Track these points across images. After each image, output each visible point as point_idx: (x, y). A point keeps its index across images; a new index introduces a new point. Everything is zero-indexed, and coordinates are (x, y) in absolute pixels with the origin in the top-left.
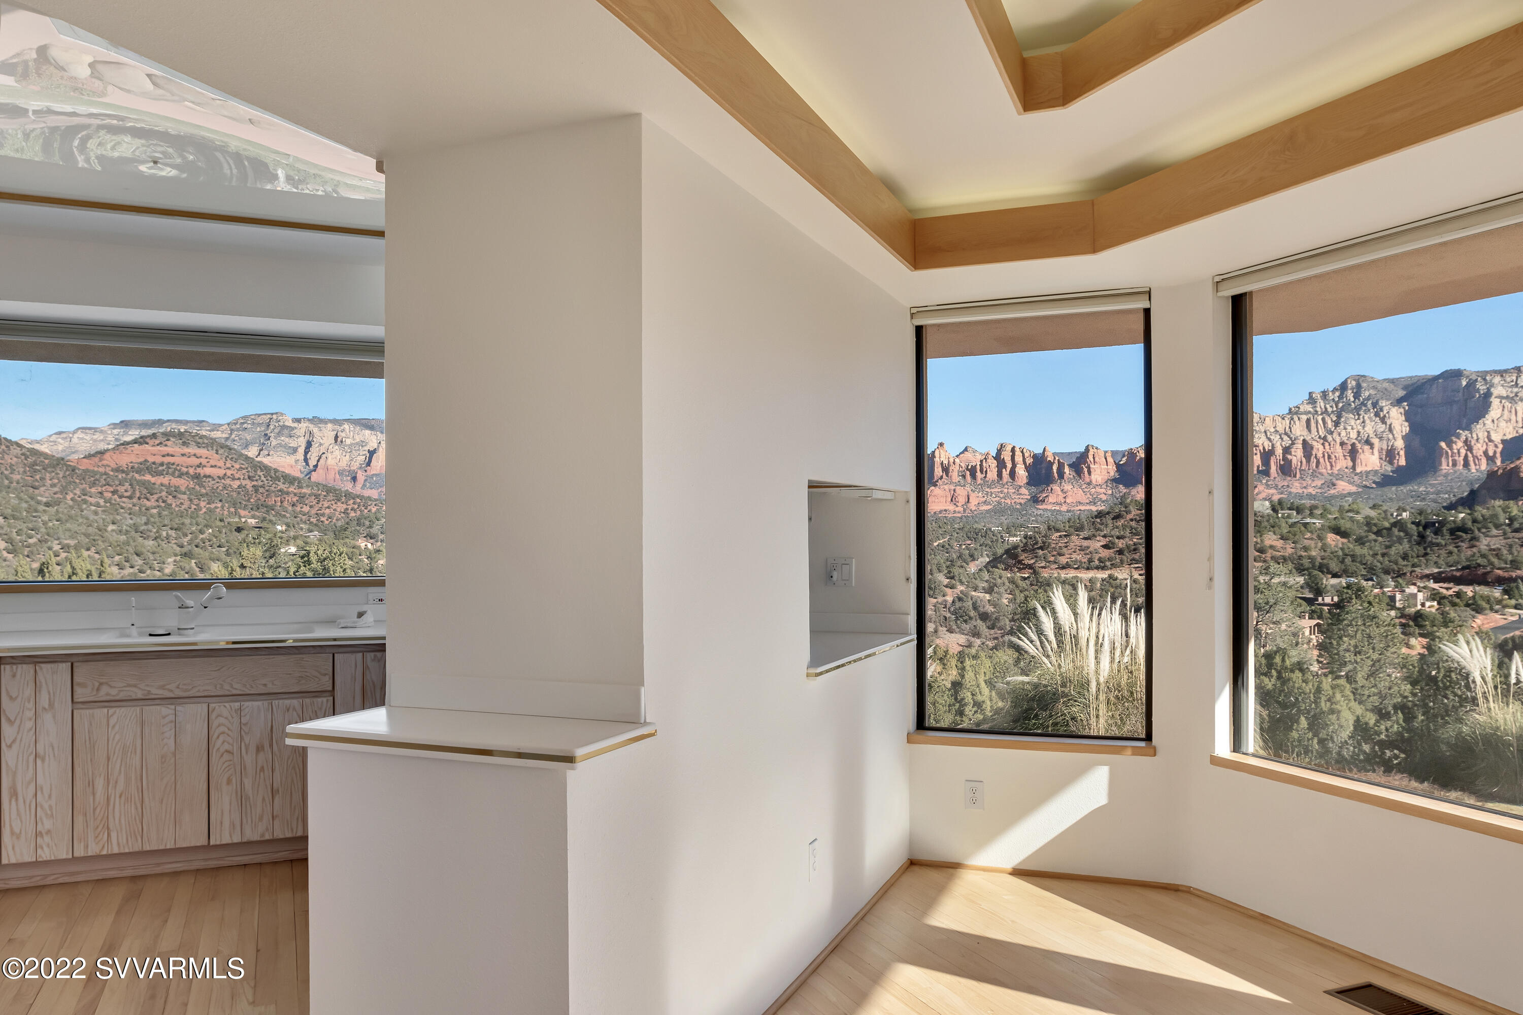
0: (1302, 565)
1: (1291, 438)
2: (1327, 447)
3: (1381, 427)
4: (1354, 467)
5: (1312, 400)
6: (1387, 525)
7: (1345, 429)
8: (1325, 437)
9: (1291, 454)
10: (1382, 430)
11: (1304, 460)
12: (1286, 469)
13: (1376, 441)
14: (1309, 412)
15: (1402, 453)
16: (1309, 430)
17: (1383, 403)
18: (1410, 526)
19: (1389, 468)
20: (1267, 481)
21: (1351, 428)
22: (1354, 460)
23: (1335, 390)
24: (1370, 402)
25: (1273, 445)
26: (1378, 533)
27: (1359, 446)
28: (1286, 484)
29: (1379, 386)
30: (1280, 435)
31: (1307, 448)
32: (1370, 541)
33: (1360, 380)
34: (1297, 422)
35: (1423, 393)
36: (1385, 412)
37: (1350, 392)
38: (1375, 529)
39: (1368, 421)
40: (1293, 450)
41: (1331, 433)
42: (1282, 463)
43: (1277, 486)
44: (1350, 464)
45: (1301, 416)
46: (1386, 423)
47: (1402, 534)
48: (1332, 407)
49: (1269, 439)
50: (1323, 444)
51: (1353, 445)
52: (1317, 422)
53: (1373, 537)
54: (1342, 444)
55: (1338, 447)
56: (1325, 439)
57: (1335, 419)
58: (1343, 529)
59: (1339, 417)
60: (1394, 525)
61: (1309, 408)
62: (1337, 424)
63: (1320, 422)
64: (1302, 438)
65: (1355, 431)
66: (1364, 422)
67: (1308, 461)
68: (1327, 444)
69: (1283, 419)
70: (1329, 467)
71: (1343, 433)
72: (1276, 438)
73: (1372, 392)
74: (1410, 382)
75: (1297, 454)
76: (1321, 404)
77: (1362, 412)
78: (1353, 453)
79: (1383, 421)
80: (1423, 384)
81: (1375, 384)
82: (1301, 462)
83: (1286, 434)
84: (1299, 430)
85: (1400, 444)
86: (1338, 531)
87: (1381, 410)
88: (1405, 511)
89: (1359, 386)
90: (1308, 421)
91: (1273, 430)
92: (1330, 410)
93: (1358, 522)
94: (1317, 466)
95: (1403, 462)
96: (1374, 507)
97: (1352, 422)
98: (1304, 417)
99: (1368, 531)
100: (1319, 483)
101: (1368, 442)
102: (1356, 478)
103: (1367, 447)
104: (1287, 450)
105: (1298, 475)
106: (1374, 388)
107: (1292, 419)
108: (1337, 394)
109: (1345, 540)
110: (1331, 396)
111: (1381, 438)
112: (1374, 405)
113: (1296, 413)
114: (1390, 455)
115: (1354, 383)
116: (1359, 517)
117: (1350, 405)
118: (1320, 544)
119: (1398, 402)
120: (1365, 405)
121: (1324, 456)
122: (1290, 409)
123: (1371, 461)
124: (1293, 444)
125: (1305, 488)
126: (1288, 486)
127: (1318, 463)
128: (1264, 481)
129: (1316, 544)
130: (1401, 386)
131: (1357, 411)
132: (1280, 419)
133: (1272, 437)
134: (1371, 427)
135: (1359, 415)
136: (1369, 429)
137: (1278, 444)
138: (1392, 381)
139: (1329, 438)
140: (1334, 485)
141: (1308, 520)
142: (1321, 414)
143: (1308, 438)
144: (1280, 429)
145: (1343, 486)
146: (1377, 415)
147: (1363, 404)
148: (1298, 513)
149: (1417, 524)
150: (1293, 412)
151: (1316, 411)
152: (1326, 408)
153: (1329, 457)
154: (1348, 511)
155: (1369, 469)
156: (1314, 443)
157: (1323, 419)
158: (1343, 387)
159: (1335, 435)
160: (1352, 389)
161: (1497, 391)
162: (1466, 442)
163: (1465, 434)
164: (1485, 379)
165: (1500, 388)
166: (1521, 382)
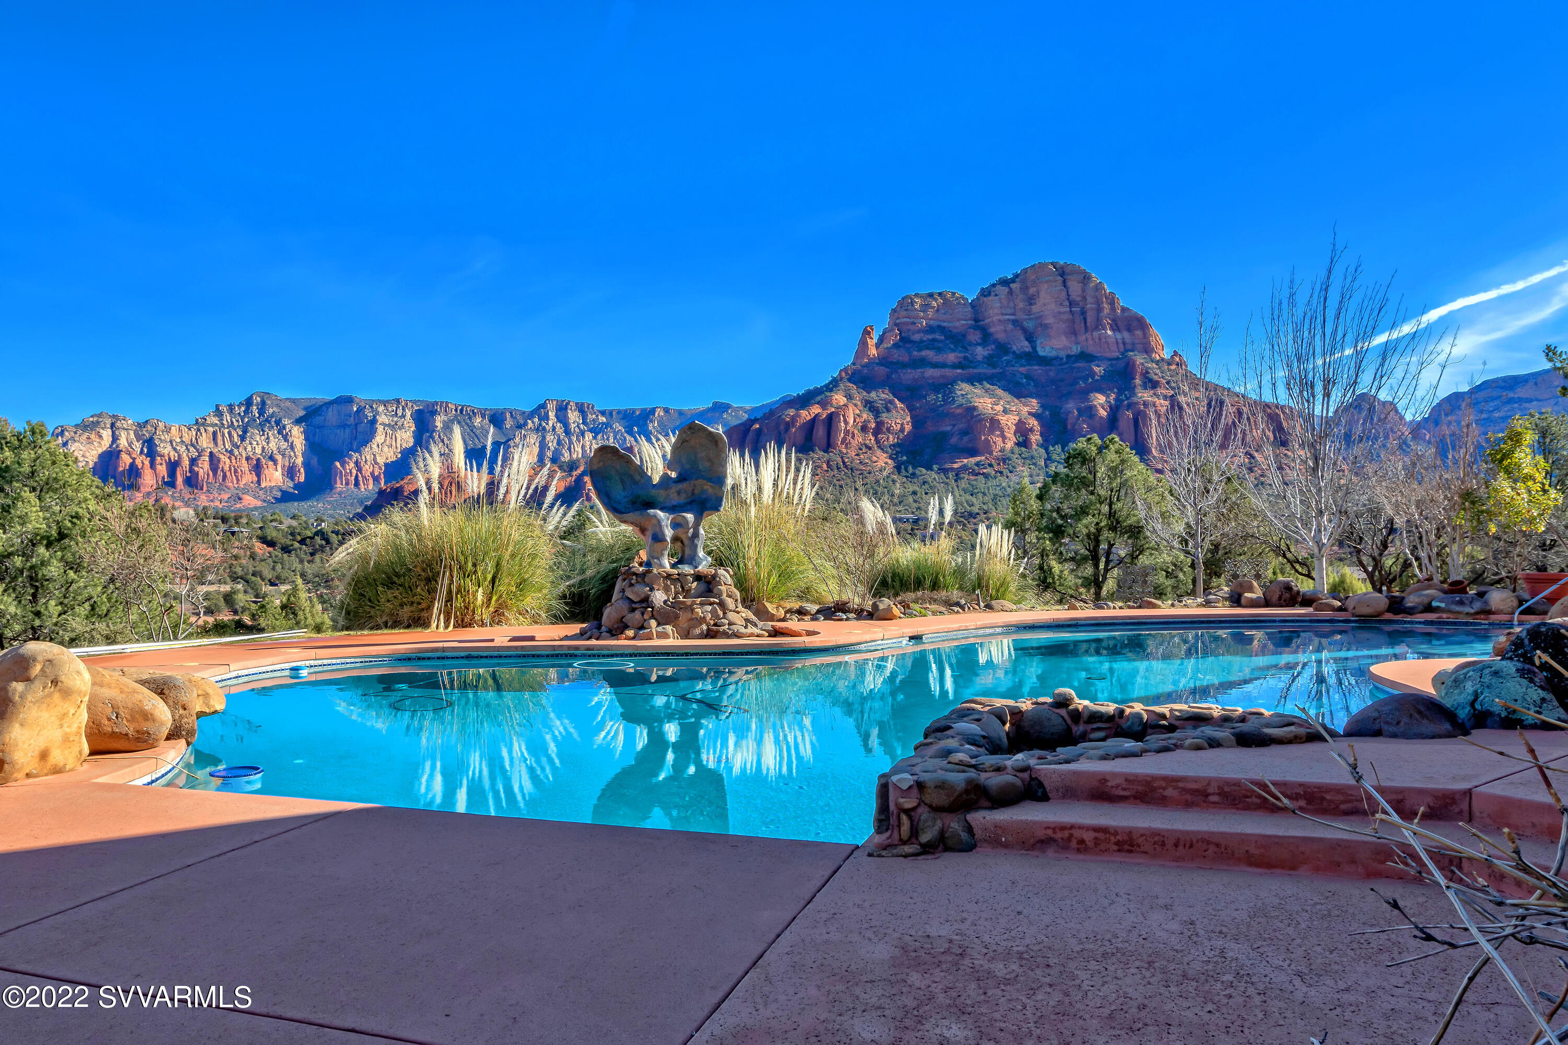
0: (235, 573)
1: (197, 450)
2: (234, 461)
3: (284, 445)
4: (259, 482)
5: (218, 413)
6: (309, 534)
7: (251, 444)
8: (232, 450)
9: (198, 466)
10: (284, 447)
11: (211, 473)
12: (192, 481)
13: (279, 457)
14: (216, 425)
15: (302, 470)
16: (216, 444)
17: (286, 421)
18: (330, 534)
19: (291, 484)
20: (174, 493)
21: (257, 444)
22: (258, 475)
23: (241, 404)
24: (273, 420)
25: (179, 455)
26: (302, 542)
27: (264, 461)
28: (193, 496)
29: (282, 405)
30: (186, 446)
31: (214, 460)
32: (295, 550)
33: (265, 396)
34: (204, 434)
35: (320, 415)
36: (287, 430)
37: (255, 407)
38: (299, 538)
39: (272, 438)
40: (199, 462)
41: (238, 447)
42: (188, 474)
43: (184, 498)
44: (255, 479)
45: (207, 428)
46: (288, 441)
47: (324, 542)
48: (237, 421)
49: (175, 449)
50: (230, 458)
51: (258, 460)
52: (223, 435)
53: (297, 545)
54: (248, 459)
55: (244, 461)
56: (231, 452)
57: (240, 433)
58: (269, 538)
59: (245, 431)
60: (316, 534)
61: (216, 420)
62: (243, 438)
63: (227, 435)
64: (209, 450)
65: (260, 446)
66: (268, 438)
67: (215, 473)
68: (233, 458)
69: (190, 429)
70: (235, 482)
71: (249, 448)
72: (182, 449)
73: (275, 409)
74: (310, 404)
75: (204, 467)
76: (227, 417)
77: (266, 429)
78: (257, 468)
79: (286, 440)
80: (321, 406)
81: (278, 402)
82: (208, 475)
83: (192, 445)
84: (205, 442)
85: (300, 461)
86: (264, 540)
87: (284, 427)
88: (323, 521)
89: (263, 403)
90: (215, 434)
91: (179, 440)
92: (236, 424)
93: (282, 530)
94: (224, 480)
95: (302, 479)
96: (293, 517)
97: (257, 438)
98: (211, 429)
99: (293, 540)
100: (225, 496)
101: (272, 458)
102: (261, 493)
103: (271, 463)
104: (193, 461)
105: (205, 488)
106: (278, 406)
107: (199, 430)
108: (243, 409)
109: (271, 549)
110: (237, 410)
111: (283, 455)
112: (278, 423)
113: (203, 425)
114: (291, 472)
115: (259, 399)
116: (283, 527)
117: (255, 420)
118: (248, 553)
119: (299, 422)
120: (270, 423)
121: (230, 470)
122: (197, 420)
123: (275, 477)
124: (200, 456)
125: (212, 501)
126: (196, 499)
127: (225, 477)
128: (170, 493)
129: (245, 553)
130: (300, 407)
131: (261, 428)
132: (186, 430)
133: (178, 448)
134: (275, 443)
135: (263, 431)
136: (273, 445)
137: (185, 455)
138: (293, 401)
139: (236, 452)
140: (240, 499)
141: (236, 529)
142: (228, 427)
143: (215, 451)
144: (186, 439)
145: (249, 501)
146: (280, 432)
147: (267, 421)
148: (223, 522)
149: (337, 533)
150: (200, 424)
151: (223, 425)
152: (232, 423)
153: (236, 471)
154: (271, 521)
155: (273, 484)
156: (222, 456)
157: (229, 433)
158: (249, 403)
159: (241, 449)
160: (257, 405)
161: (382, 419)
162: (357, 463)
163: (355, 456)
164: (372, 407)
165: (384, 416)
166: (400, 413)
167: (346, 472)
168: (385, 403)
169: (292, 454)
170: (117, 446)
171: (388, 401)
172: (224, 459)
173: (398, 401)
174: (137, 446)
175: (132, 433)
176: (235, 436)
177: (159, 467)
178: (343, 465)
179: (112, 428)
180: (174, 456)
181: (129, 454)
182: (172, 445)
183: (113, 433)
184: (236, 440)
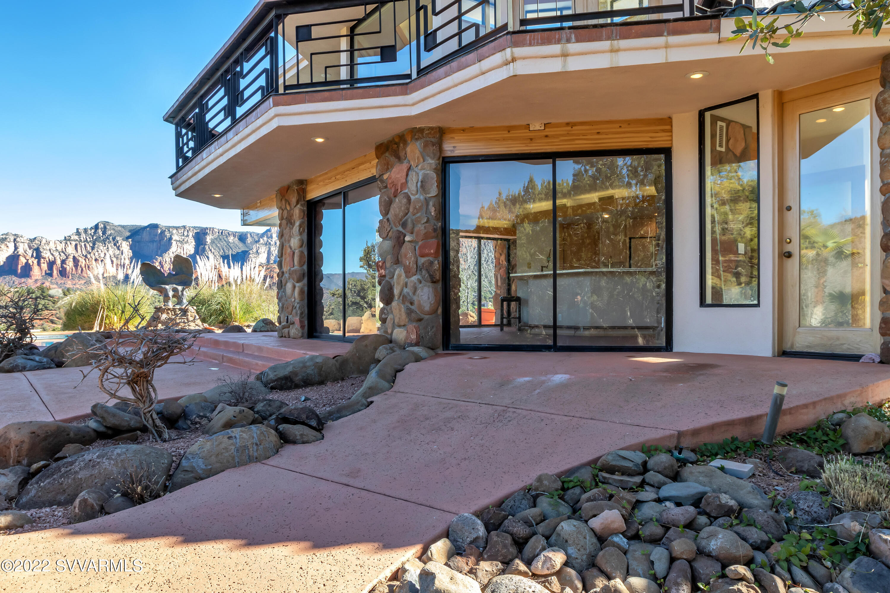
1: (66, 255)
3: (117, 252)
5: (78, 233)
7: (98, 251)
8: (86, 255)
9: (66, 264)
10: (118, 253)
11: (74, 268)
12: (63, 273)
13: (114, 259)
14: (77, 240)
16: (77, 251)
17: (118, 238)
20: (52, 280)
21: (101, 251)
23: (92, 228)
24: (111, 237)
25: (55, 258)
28: (63, 282)
29: (116, 229)
30: (59, 253)
31: (75, 261)
33: (106, 224)
34: (69, 245)
35: (139, 235)
36: (119, 244)
37: (100, 230)
39: (110, 248)
40: (67, 262)
41: (90, 253)
42: (61, 269)
43: (57, 283)
45: (71, 242)
46: (120, 250)
48: (90, 238)
49: (52, 255)
50: (85, 260)
51: (102, 261)
52: (81, 246)
54: (96, 260)
55: (93, 261)
57: (91, 245)
59: (94, 244)
61: (76, 237)
62: (93, 248)
63: (83, 246)
64: (72, 255)
65: (103, 253)
66: (108, 248)
67: (76, 268)
68: (87, 260)
69: (61, 243)
71: (97, 254)
72: (56, 254)
73: (112, 232)
74: (133, 228)
75: (70, 264)
76: (83, 236)
77: (107, 243)
79: (118, 248)
80: (139, 230)
81: (114, 227)
82: (72, 269)
83: (63, 252)
84: (70, 250)
85: (127, 261)
87: (118, 242)
89: (105, 228)
90: (76, 246)
91: (55, 249)
92: (89, 240)
94: (82, 272)
97: (101, 248)
98: (74, 243)
100: (82, 281)
104: (63, 262)
105: (70, 277)
106: (114, 229)
107: (66, 243)
108: (93, 231)
110: (89, 232)
111: (117, 258)
112: (114, 239)
113: (69, 240)
115: (102, 226)
117: (100, 238)
119: (127, 238)
120: (109, 239)
121: (85, 267)
122: (65, 237)
124: (67, 258)
125: (74, 284)
126: (64, 283)
127: (82, 270)
128: (49, 280)
130: (128, 230)
131: (104, 242)
132: (59, 243)
133: (54, 254)
134: (112, 251)
135: (105, 244)
137: (58, 258)
138: (123, 227)
139: (89, 256)
142: (84, 242)
143: (76, 255)
144: (59, 248)
146: (115, 245)
147: (108, 238)
150: (67, 240)
151: (81, 240)
152: (86, 239)
153: (89, 267)
155: (111, 275)
156: (80, 259)
157: (85, 245)
158: (96, 227)
159: (92, 254)
161: (175, 237)
162: (160, 263)
163: (159, 259)
164: (169, 231)
165: (176, 236)
166: (186, 233)
168: (177, 228)
169: (122, 257)
170: (18, 252)
171: (179, 227)
172: (82, 260)
173: (184, 227)
174: (30, 252)
175: (26, 245)
176: (88, 247)
177: (43, 265)
179: (14, 242)
180: (51, 258)
181: (25, 257)
182: (50, 252)
183: (15, 245)
184: (89, 249)
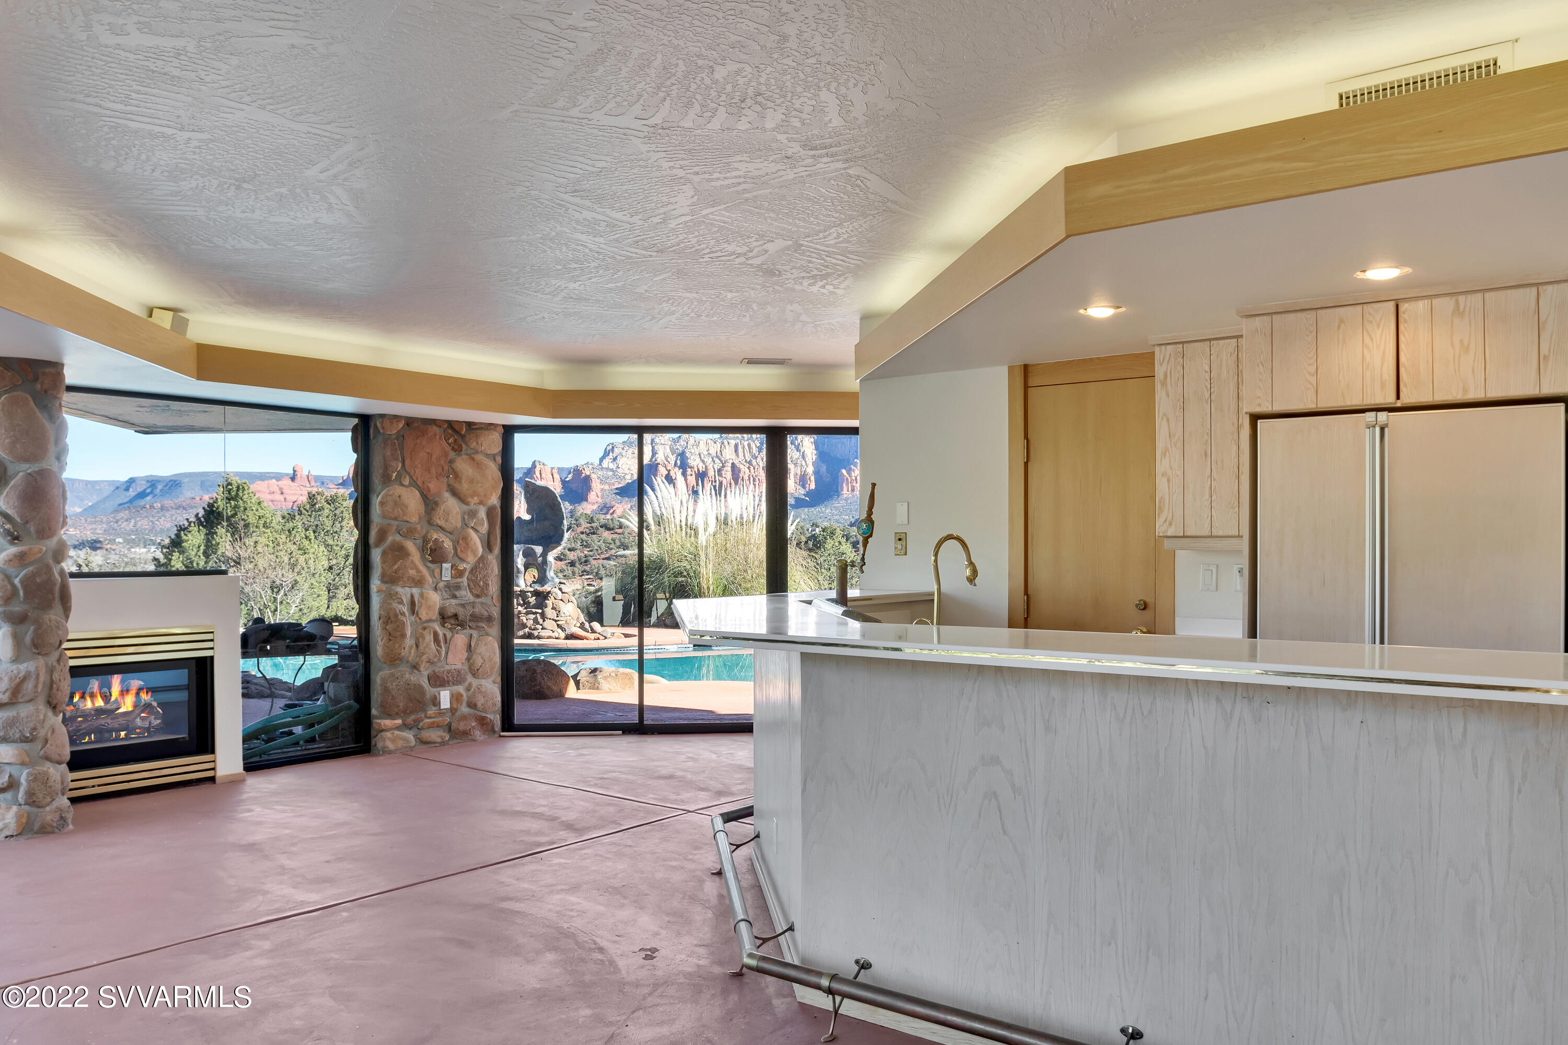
167: (852, 480)
169: (804, 463)
170: (656, 460)
172: (744, 469)
174: (672, 458)
175: (668, 447)
176: (754, 447)
177: (689, 477)
178: (849, 472)
179: (652, 444)
180: (702, 468)
181: (665, 467)
182: (700, 458)
183: (653, 448)
184: (754, 452)
